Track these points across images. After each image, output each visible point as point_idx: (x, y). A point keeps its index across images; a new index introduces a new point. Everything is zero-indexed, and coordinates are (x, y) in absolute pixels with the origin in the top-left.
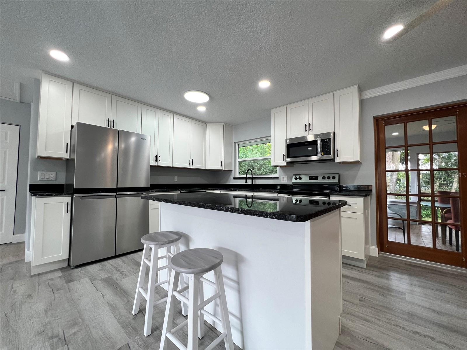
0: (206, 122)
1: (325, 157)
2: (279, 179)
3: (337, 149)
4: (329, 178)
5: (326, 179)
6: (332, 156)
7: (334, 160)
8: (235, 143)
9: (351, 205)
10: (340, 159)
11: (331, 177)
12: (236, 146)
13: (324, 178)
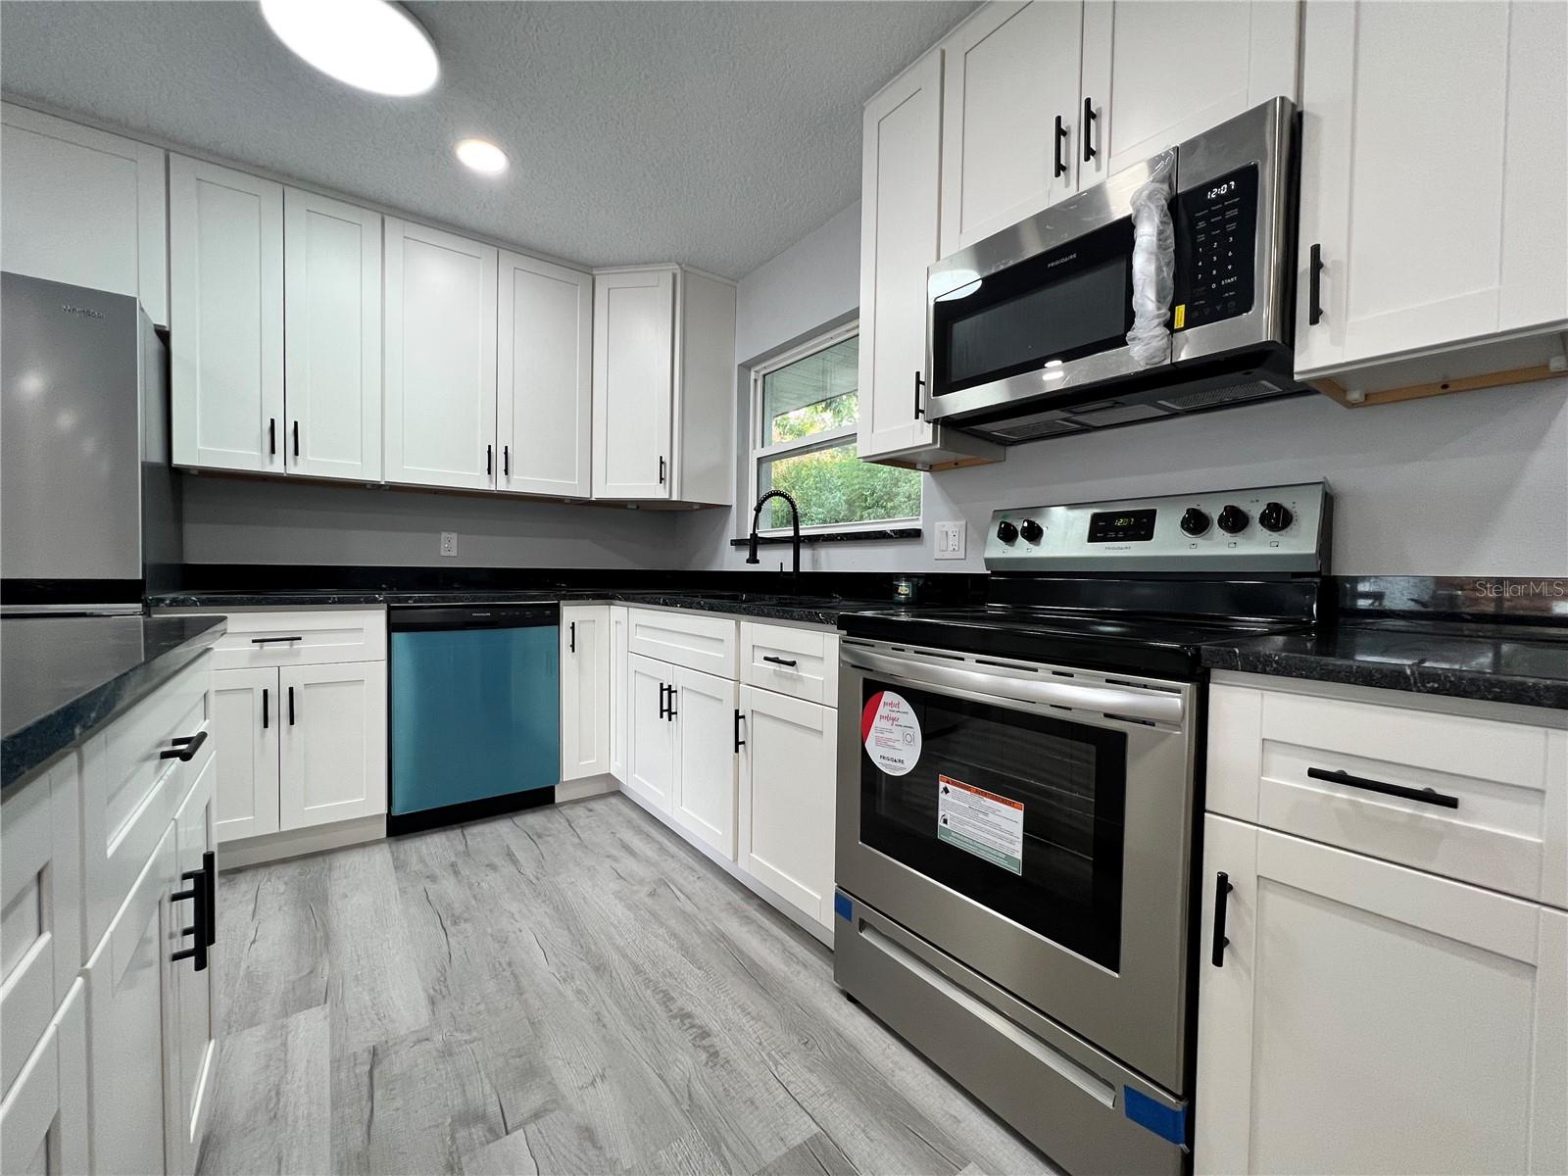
0: (591, 267)
2: (922, 544)
3: (1316, 250)
4: (1235, 521)
5: (1216, 530)
8: (746, 367)
10: (1337, 341)
11: (1255, 510)
12: (752, 382)
13: (1196, 523)
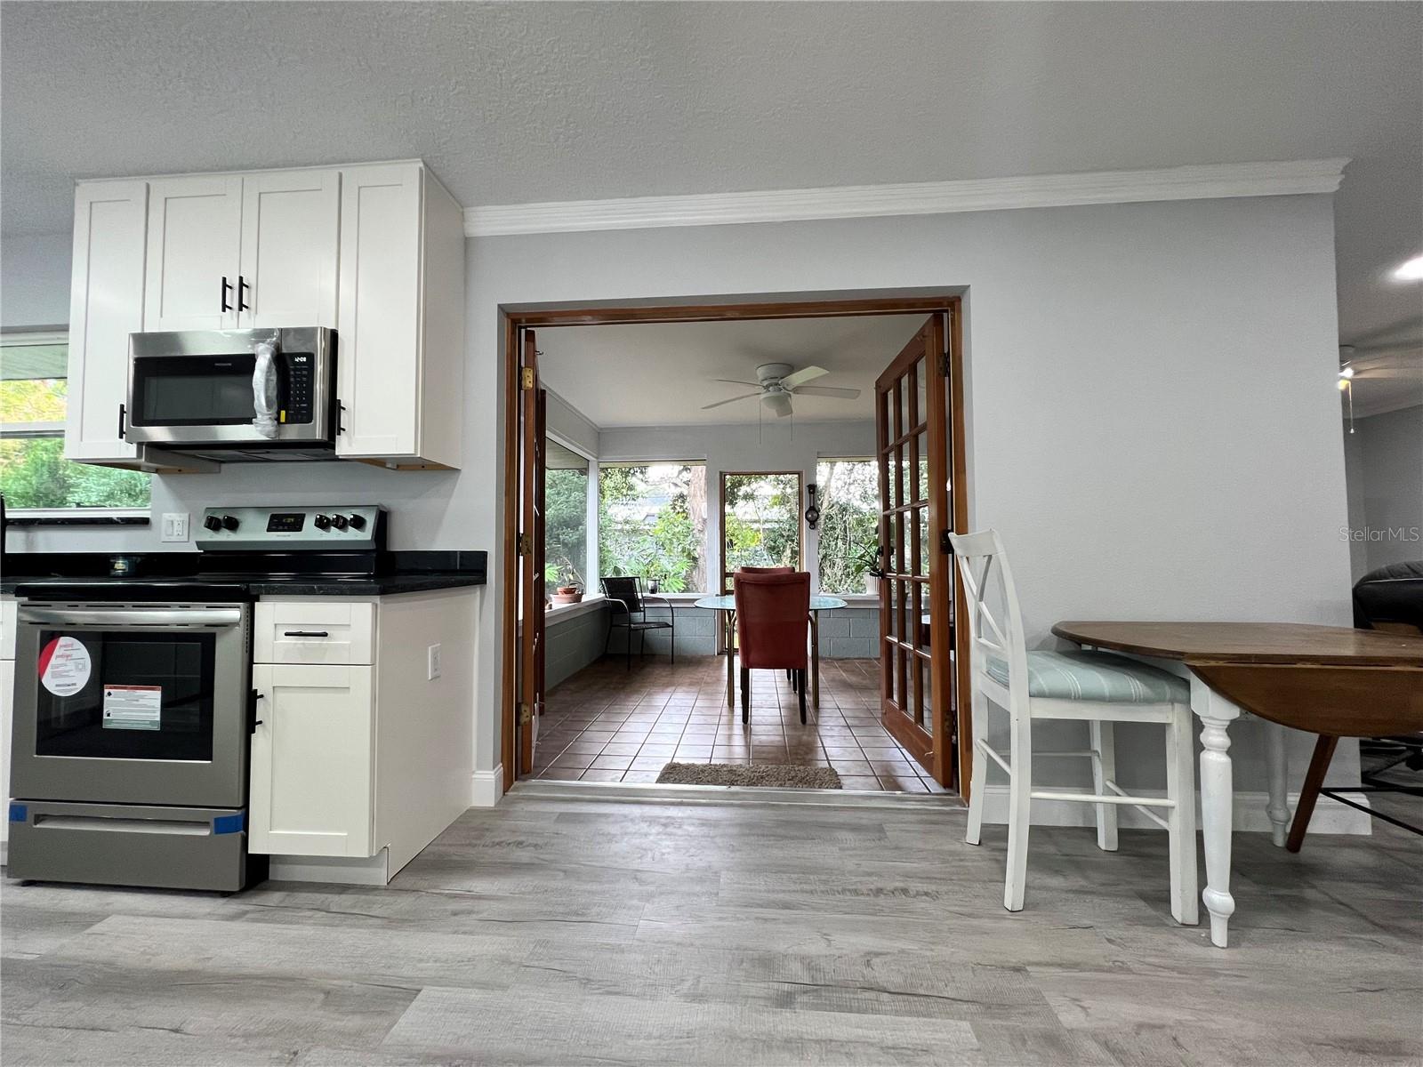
1: (293, 432)
2: (150, 529)
3: (341, 402)
4: (341, 524)
5: (333, 528)
6: (317, 430)
7: (329, 444)
9: (325, 635)
10: (350, 445)
11: (348, 519)
13: (323, 524)
